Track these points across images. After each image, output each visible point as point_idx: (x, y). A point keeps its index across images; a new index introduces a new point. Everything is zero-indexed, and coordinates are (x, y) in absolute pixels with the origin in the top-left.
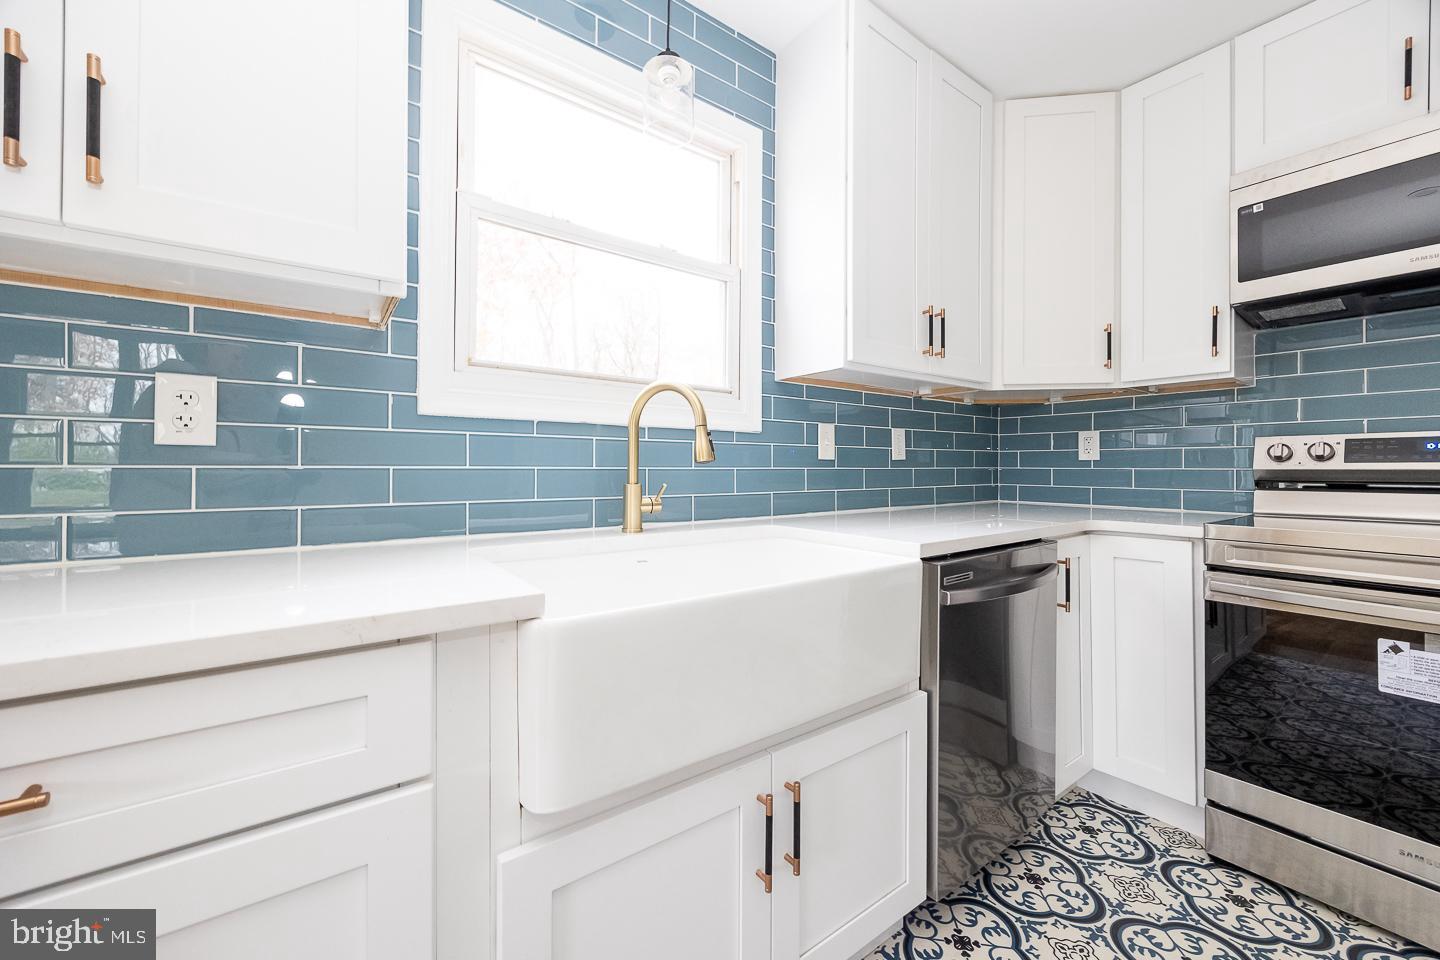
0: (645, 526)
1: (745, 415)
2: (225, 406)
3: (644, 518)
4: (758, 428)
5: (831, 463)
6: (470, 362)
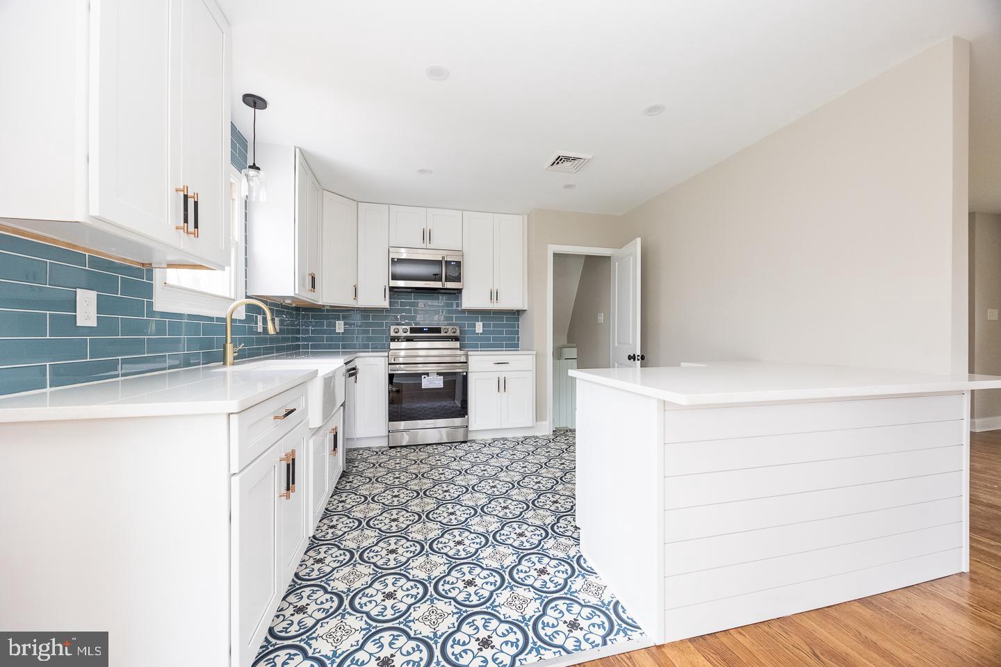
6: (165, 284)
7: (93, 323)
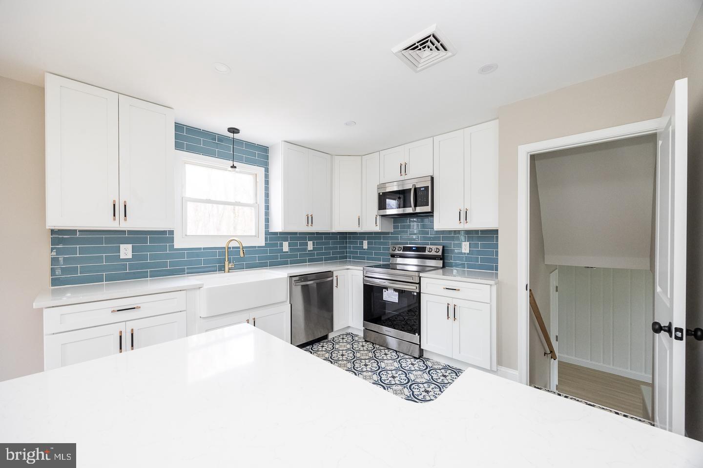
0: (230, 271)
1: (261, 242)
2: (134, 250)
3: (229, 269)
4: (264, 245)
5: (288, 252)
6: (186, 235)
7: (130, 256)
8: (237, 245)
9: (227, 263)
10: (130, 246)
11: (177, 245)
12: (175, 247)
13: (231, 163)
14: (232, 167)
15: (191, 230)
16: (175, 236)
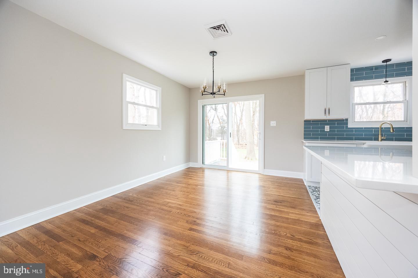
2: (330, 128)
3: (382, 140)
6: (354, 121)
8: (389, 126)
9: (380, 136)
10: (328, 126)
11: (350, 126)
12: (348, 127)
13: (384, 80)
14: (385, 82)
15: (357, 119)
16: (348, 122)
